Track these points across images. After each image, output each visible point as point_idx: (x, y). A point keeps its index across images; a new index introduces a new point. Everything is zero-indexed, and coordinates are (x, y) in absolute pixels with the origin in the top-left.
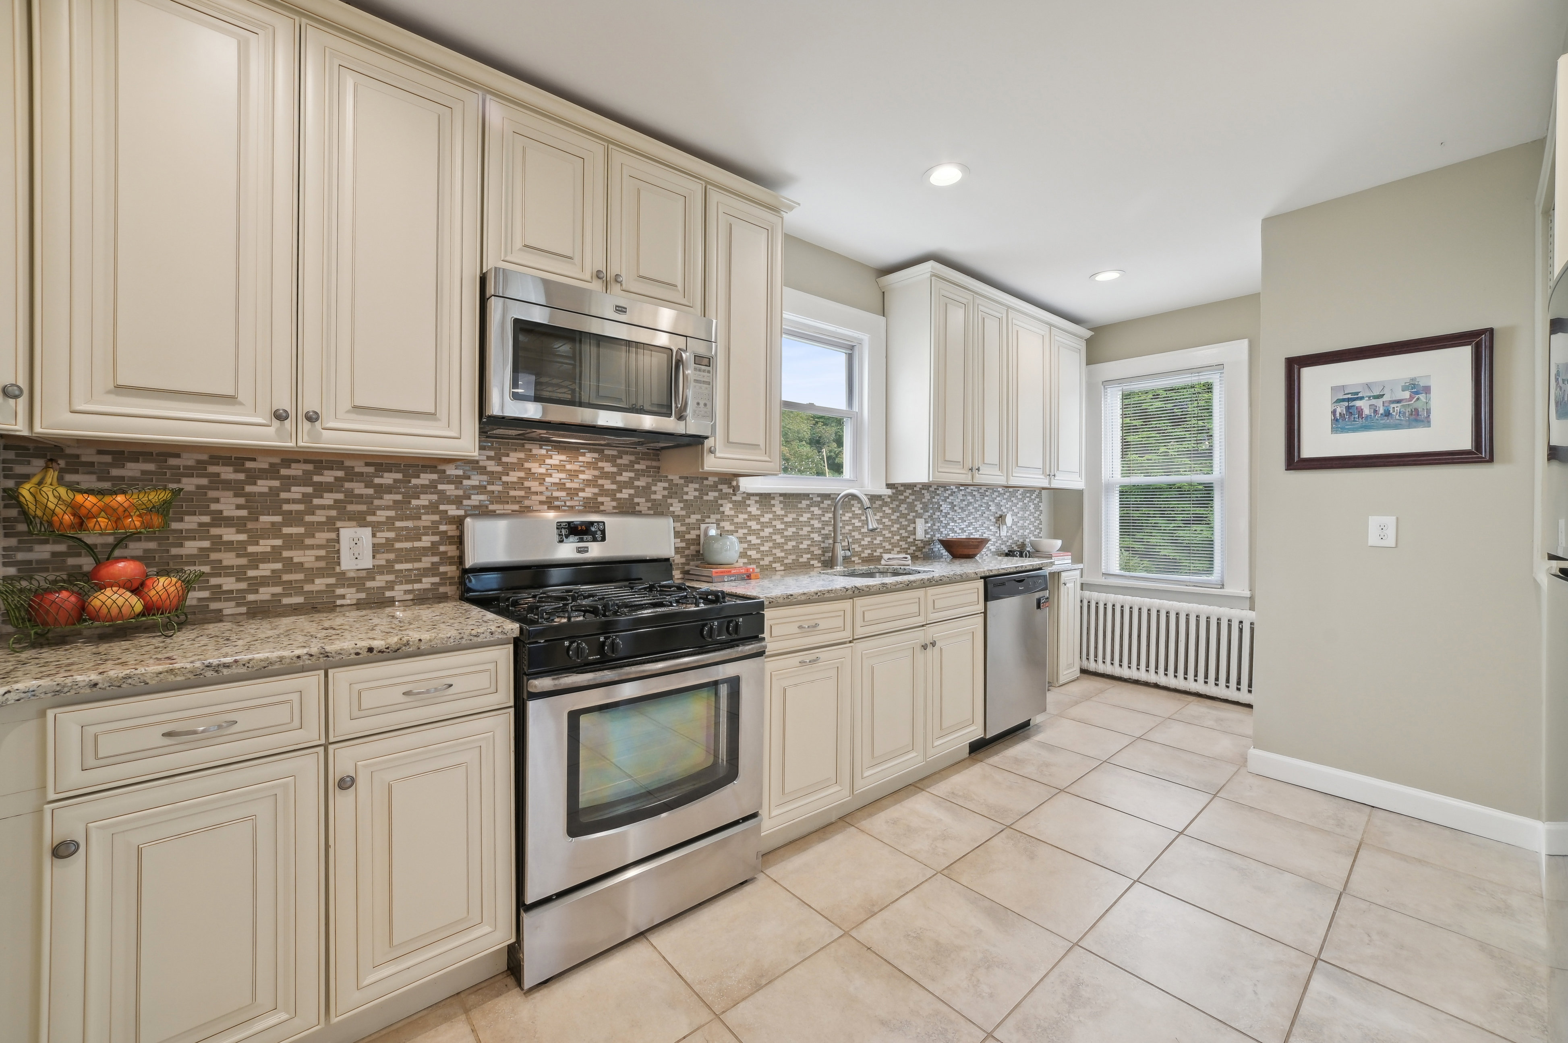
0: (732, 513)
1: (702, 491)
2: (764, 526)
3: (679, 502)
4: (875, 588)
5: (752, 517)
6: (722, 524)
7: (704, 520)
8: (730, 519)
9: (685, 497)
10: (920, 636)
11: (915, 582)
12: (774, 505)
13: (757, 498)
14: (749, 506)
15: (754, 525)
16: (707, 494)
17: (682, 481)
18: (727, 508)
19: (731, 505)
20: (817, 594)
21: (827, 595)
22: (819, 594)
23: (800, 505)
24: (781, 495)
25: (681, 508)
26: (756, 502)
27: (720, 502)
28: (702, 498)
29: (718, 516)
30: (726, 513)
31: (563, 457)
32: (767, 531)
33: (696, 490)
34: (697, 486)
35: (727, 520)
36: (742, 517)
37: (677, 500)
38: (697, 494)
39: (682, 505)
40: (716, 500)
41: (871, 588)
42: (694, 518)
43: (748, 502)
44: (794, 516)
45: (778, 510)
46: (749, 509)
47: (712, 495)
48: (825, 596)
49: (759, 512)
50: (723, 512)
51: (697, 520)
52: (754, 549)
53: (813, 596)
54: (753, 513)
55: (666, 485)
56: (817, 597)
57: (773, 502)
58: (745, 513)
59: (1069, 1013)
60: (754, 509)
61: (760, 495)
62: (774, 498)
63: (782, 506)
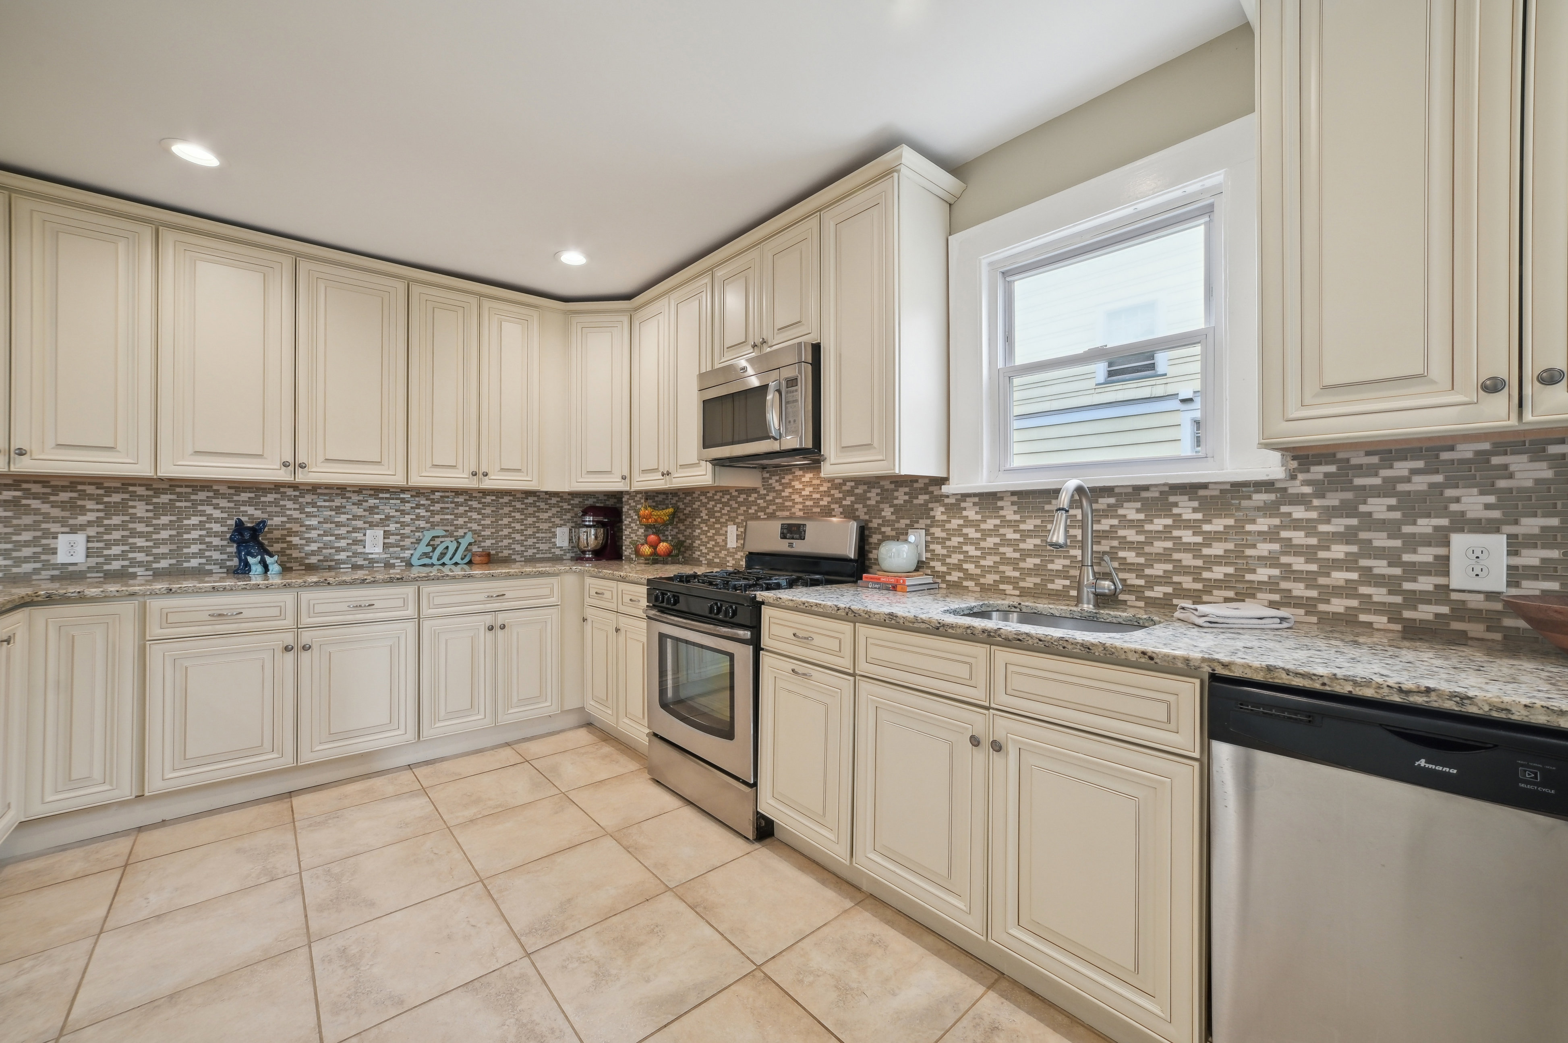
0: (944, 517)
1: (913, 495)
2: (986, 534)
3: (890, 507)
4: (876, 616)
5: (968, 523)
6: (932, 530)
7: (913, 526)
8: (942, 525)
9: (896, 502)
10: (977, 722)
11: (952, 626)
12: (1002, 508)
13: (976, 500)
14: (965, 509)
15: (972, 533)
16: (917, 498)
17: (893, 486)
18: (939, 513)
19: (942, 509)
20: (804, 604)
21: (815, 608)
22: (806, 605)
23: (1047, 507)
24: (1013, 493)
25: (892, 512)
26: (975, 504)
27: (930, 505)
28: (912, 502)
29: (928, 522)
30: (937, 518)
31: (811, 475)
32: (991, 541)
33: (905, 494)
34: (907, 490)
35: (938, 526)
36: (955, 523)
37: (888, 505)
38: (907, 497)
39: (892, 510)
40: (926, 502)
41: (872, 615)
42: (904, 522)
43: (963, 505)
44: (1038, 522)
45: (1010, 513)
46: (965, 513)
47: (922, 498)
48: (813, 608)
49: (979, 517)
50: (934, 517)
51: (906, 525)
52: (972, 562)
53: (800, 605)
54: (970, 518)
55: (879, 491)
56: (804, 607)
57: (1000, 504)
58: (960, 518)
59: (517, 1020)
60: (971, 513)
61: (980, 495)
62: (1001, 499)
63: (1015, 508)
